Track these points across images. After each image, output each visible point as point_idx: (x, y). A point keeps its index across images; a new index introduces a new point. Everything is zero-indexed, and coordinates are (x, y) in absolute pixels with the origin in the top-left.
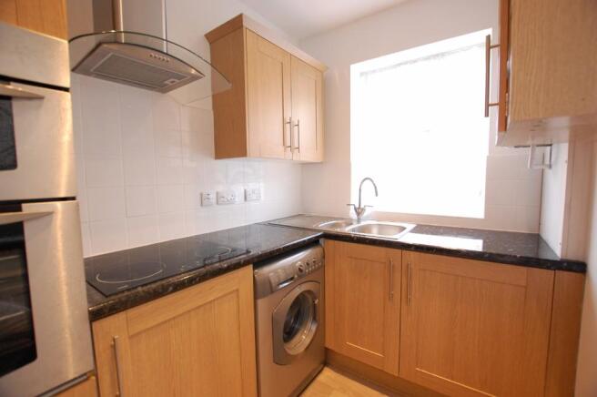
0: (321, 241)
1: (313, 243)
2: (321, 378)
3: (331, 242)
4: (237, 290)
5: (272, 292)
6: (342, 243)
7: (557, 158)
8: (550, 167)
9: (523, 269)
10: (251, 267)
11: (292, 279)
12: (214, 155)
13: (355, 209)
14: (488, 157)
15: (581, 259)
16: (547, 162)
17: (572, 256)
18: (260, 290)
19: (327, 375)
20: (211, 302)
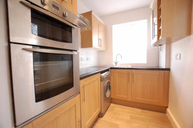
0: (110, 70)
1: (107, 70)
2: (111, 105)
3: (112, 70)
4: (98, 79)
5: (104, 80)
6: (116, 70)
7: (163, 48)
8: (161, 50)
9: (158, 71)
10: (100, 73)
11: (106, 78)
12: (81, 47)
13: (115, 63)
14: (147, 49)
15: (169, 68)
16: (160, 49)
17: (167, 68)
18: (102, 79)
19: (112, 105)
20: (95, 81)
